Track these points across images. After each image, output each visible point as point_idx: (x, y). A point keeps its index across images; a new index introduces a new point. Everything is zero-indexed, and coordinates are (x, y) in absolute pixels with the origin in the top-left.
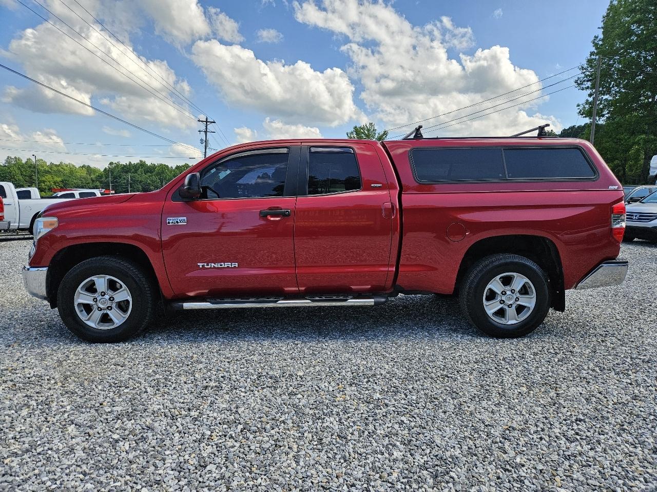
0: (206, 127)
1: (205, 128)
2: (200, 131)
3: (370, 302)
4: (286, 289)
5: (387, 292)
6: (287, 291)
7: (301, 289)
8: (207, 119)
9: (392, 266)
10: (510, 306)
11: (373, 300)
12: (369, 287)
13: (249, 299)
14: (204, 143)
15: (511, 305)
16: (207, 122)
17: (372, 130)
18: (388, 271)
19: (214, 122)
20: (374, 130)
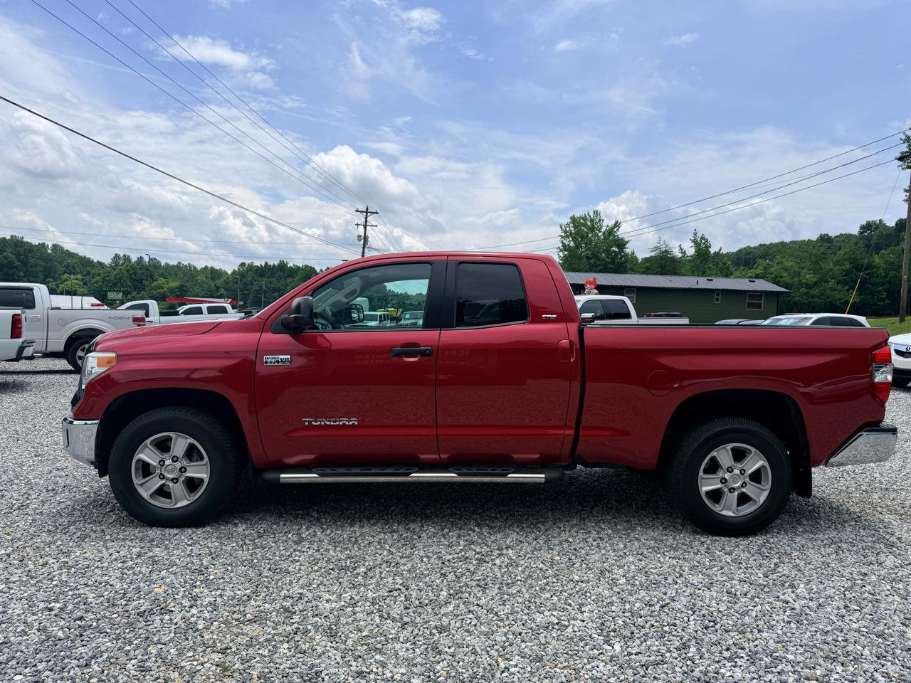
0: (366, 218)
1: (364, 220)
2: (357, 225)
3: (540, 477)
4: (422, 456)
5: (562, 464)
6: (423, 459)
7: (442, 456)
8: (367, 208)
9: (570, 428)
10: (732, 490)
11: (543, 476)
12: (537, 456)
13: (370, 470)
14: (362, 241)
15: (734, 489)
16: (367, 212)
17: (597, 220)
18: (564, 435)
19: (377, 213)
20: (599, 221)
